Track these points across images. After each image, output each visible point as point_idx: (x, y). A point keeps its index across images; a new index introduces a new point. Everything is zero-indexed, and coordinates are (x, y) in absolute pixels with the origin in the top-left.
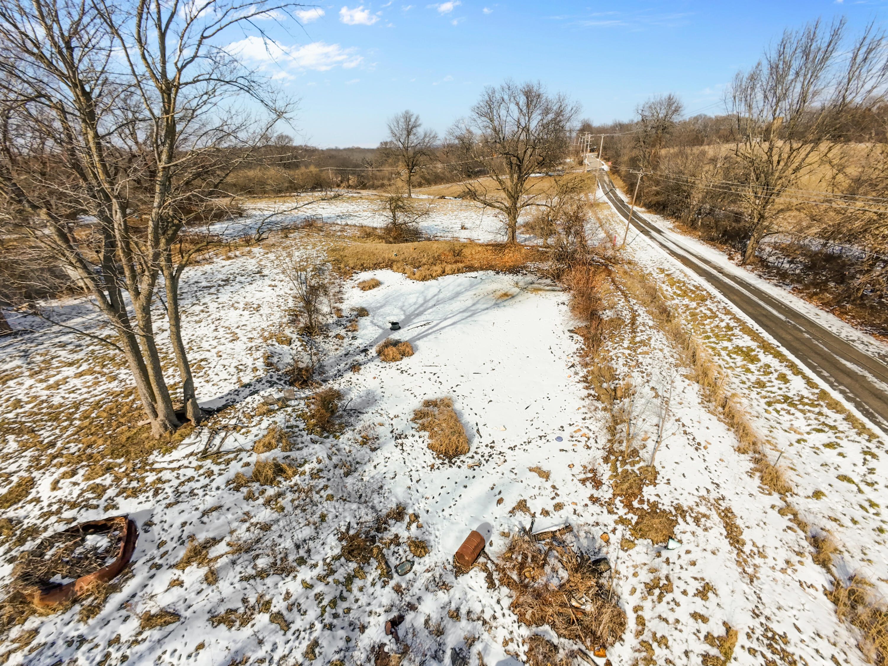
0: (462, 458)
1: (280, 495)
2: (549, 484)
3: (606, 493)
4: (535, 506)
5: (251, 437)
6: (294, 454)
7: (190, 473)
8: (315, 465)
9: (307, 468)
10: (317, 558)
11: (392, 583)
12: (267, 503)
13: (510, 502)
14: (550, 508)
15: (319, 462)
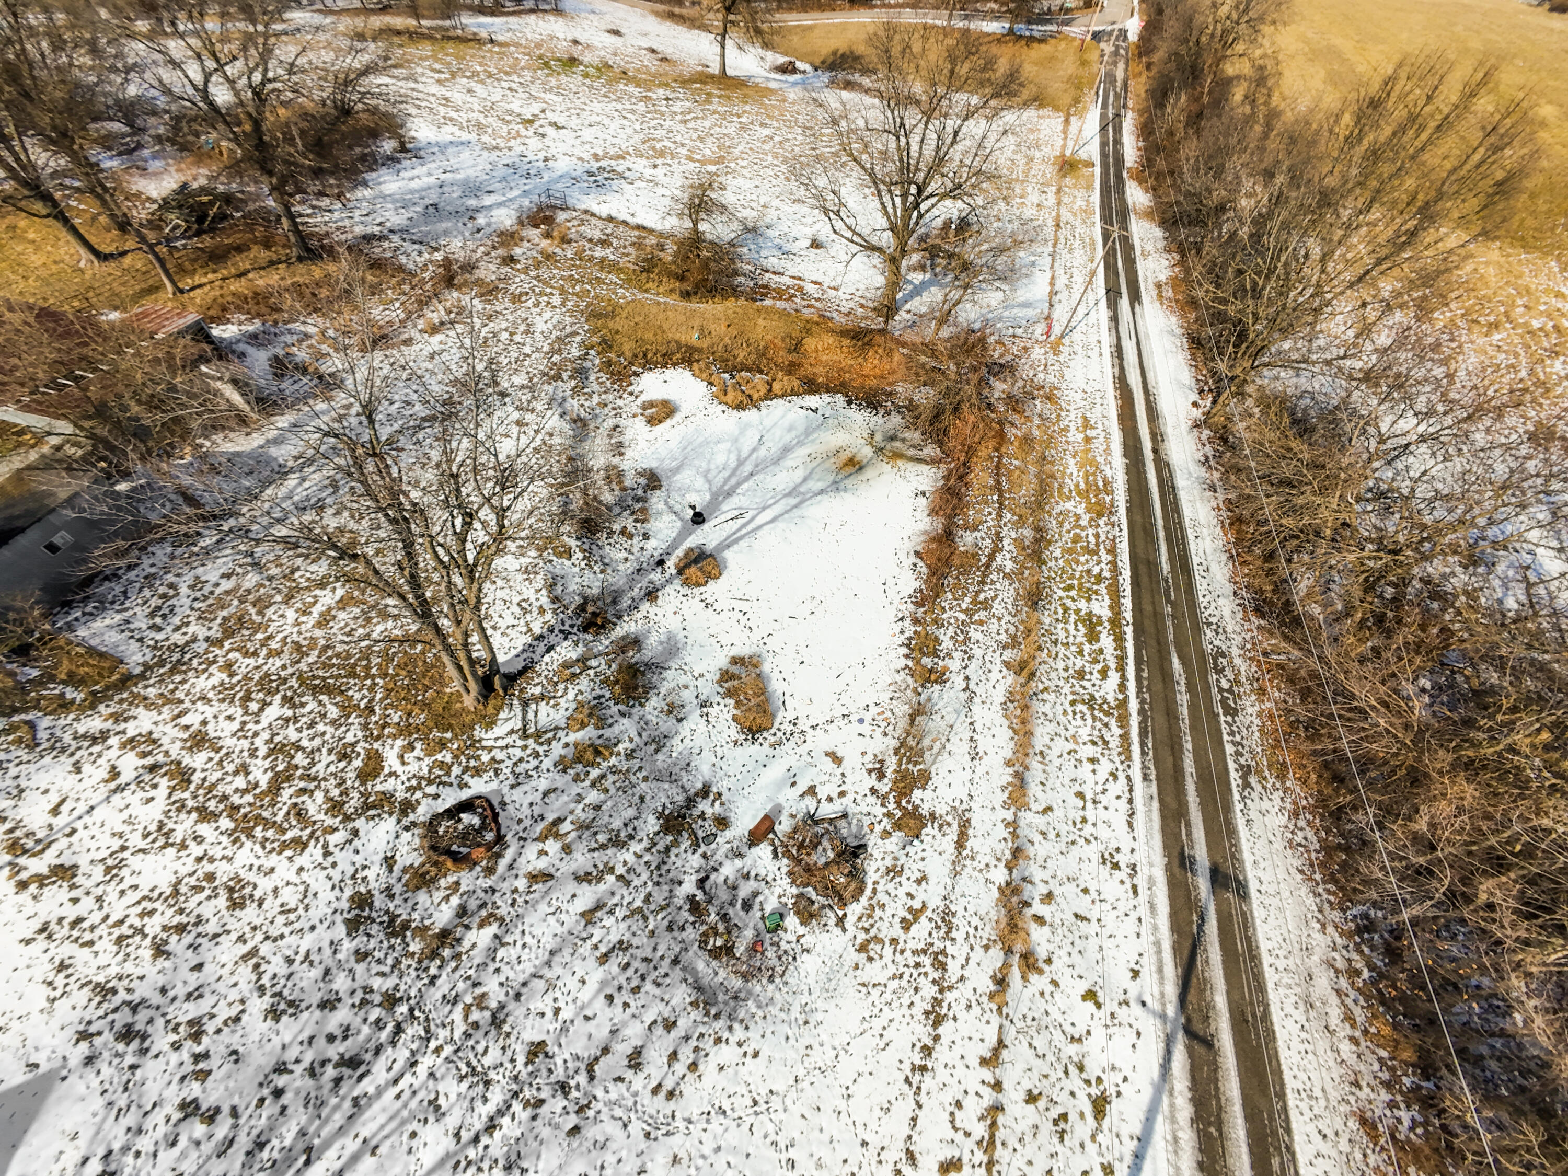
0: (765, 734)
1: (603, 777)
2: (840, 771)
3: (884, 787)
4: (822, 793)
5: (562, 712)
6: (607, 733)
7: (518, 753)
8: (627, 745)
9: (621, 747)
10: (641, 834)
11: (700, 851)
12: (593, 785)
13: (802, 787)
14: (834, 795)
15: (631, 740)
